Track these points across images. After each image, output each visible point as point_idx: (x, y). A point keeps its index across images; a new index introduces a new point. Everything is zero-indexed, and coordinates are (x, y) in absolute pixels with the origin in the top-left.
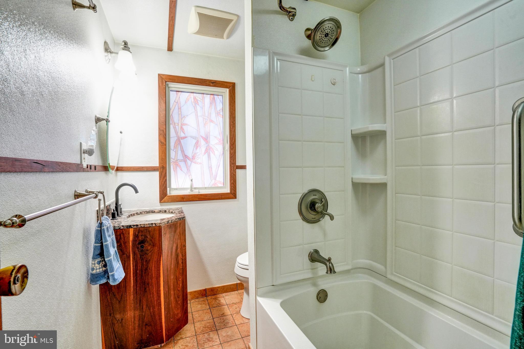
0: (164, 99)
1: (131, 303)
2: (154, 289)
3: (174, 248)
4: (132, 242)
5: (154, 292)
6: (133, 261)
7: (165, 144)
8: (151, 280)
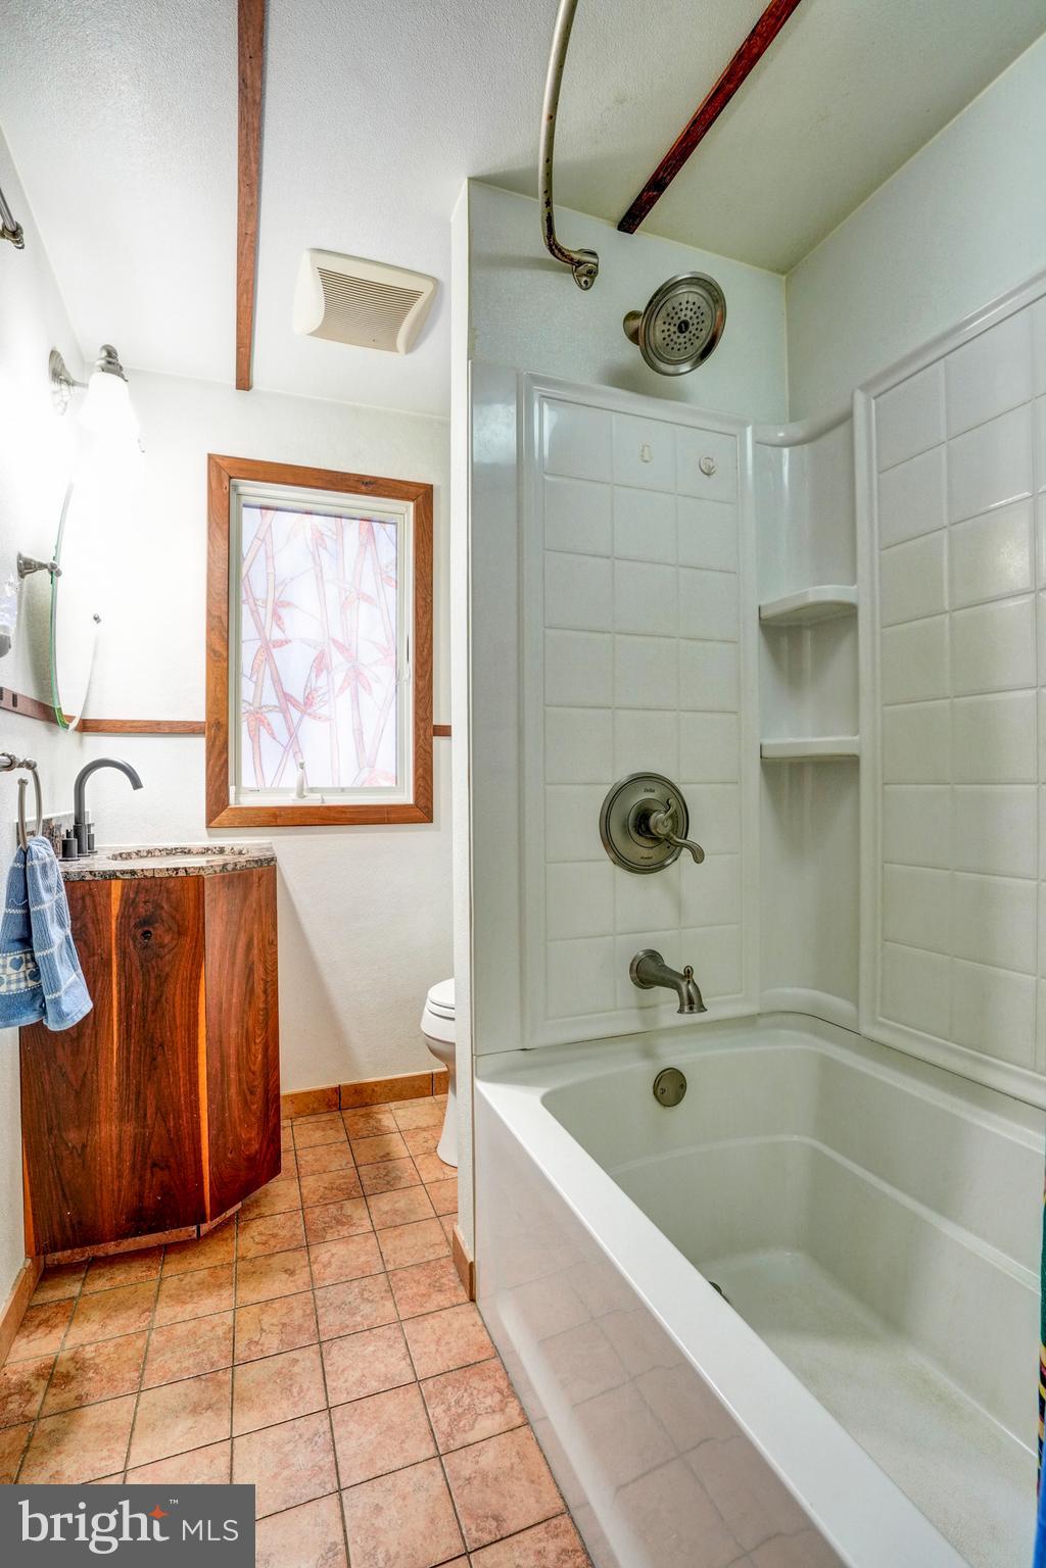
0: (226, 526)
1: (111, 1100)
2: (180, 1063)
3: (242, 944)
4: (117, 919)
5: (180, 1069)
6: (119, 975)
7: (225, 655)
8: (171, 1034)
